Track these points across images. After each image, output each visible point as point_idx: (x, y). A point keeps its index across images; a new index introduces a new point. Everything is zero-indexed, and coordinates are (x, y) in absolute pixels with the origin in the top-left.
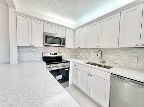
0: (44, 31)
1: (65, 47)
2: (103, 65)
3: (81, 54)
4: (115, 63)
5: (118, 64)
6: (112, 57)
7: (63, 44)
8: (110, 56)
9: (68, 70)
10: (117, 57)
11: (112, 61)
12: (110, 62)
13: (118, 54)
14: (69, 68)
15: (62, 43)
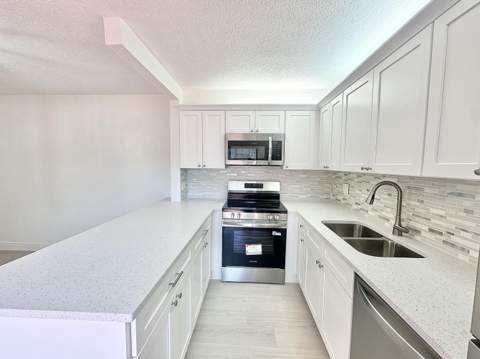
0: (228, 131)
1: (284, 168)
2: (392, 244)
3: (345, 188)
4: (453, 245)
5: (463, 249)
6: (442, 213)
7: (273, 159)
8: (433, 211)
9: (279, 234)
10: (460, 218)
11: (441, 234)
12: (432, 236)
13: (467, 203)
14: (284, 232)
15: (270, 155)
